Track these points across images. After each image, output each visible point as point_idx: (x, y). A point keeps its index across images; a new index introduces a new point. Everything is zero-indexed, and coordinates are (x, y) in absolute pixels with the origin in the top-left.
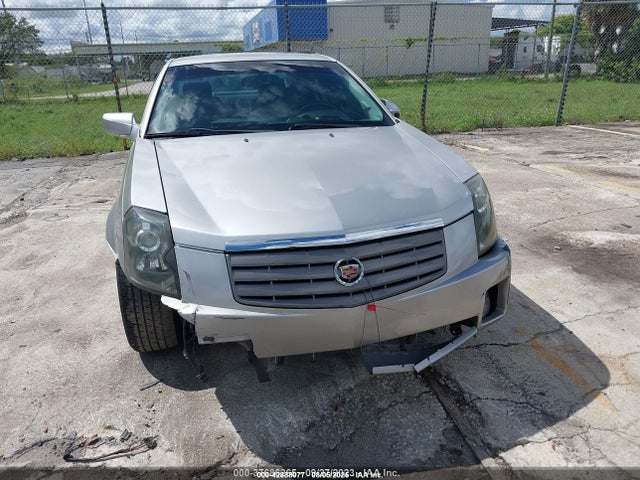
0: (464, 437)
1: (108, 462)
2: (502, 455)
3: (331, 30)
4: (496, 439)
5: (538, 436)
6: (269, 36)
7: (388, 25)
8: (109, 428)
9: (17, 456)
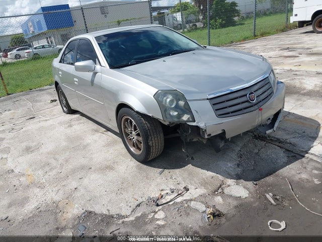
0: (292, 152)
1: (176, 200)
2: (309, 152)
3: (75, 21)
4: (303, 148)
5: (315, 144)
6: (40, 28)
7: (103, 15)
8: (162, 190)
9: (133, 212)
